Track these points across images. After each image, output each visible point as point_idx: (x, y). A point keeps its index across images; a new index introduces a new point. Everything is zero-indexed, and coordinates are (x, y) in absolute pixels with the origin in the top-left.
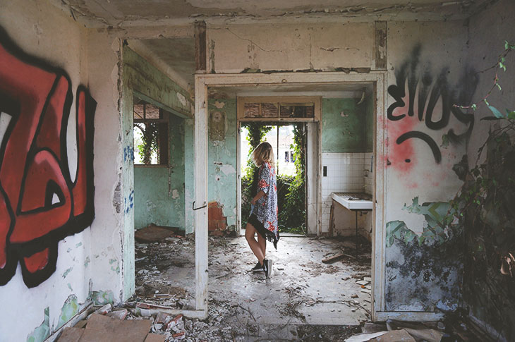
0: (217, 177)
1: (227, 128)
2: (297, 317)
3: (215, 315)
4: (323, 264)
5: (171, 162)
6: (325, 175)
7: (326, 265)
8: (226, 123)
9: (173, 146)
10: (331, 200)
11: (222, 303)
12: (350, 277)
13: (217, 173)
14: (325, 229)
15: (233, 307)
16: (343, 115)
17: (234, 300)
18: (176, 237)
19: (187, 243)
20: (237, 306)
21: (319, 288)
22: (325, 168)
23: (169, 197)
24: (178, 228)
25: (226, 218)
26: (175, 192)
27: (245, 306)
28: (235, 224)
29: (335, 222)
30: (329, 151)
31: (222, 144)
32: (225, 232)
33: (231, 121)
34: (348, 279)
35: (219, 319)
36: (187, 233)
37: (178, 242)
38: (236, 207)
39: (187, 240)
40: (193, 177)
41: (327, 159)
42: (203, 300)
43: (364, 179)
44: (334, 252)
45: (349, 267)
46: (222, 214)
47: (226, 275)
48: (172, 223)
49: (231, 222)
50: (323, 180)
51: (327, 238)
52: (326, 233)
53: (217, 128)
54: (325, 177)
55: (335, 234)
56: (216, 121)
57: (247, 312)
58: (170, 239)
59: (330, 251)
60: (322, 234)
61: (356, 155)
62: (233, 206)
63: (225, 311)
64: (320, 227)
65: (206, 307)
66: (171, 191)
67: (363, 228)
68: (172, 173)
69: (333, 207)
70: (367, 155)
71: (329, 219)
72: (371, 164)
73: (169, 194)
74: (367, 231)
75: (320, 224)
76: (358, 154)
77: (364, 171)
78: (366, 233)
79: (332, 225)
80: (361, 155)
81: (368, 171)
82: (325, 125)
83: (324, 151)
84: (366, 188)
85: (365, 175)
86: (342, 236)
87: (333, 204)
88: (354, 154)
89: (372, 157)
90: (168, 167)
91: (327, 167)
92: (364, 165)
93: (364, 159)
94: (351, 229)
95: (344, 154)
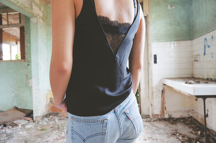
5: (27, 57)
6: (155, 62)
10: (162, 85)
16: (169, 8)
18: (26, 120)
22: (155, 56)
23: (27, 85)
26: (31, 81)
29: (166, 105)
30: (159, 39)
36: (35, 116)
40: (38, 68)
41: (157, 48)
43: (192, 65)
50: (153, 66)
51: (160, 120)
52: (158, 115)
54: (155, 64)
55: (166, 116)
58: (18, 121)
60: (155, 116)
64: (153, 110)
66: (28, 80)
67: (193, 110)
68: (28, 66)
69: (164, 92)
70: (195, 41)
71: (160, 101)
72: (204, 47)
73: (26, 83)
74: (200, 114)
75: (153, 107)
76: (186, 41)
77: (192, 57)
78: (198, 116)
79: (163, 108)
80: (189, 42)
81: (199, 56)
82: (153, 18)
83: (154, 41)
84: (195, 73)
85: (193, 61)
86: (173, 118)
87: (163, 88)
88: (182, 41)
89: (206, 39)
90: (25, 61)
91: (156, 55)
92: (192, 51)
93: (192, 46)
94: (182, 111)
95: (172, 42)
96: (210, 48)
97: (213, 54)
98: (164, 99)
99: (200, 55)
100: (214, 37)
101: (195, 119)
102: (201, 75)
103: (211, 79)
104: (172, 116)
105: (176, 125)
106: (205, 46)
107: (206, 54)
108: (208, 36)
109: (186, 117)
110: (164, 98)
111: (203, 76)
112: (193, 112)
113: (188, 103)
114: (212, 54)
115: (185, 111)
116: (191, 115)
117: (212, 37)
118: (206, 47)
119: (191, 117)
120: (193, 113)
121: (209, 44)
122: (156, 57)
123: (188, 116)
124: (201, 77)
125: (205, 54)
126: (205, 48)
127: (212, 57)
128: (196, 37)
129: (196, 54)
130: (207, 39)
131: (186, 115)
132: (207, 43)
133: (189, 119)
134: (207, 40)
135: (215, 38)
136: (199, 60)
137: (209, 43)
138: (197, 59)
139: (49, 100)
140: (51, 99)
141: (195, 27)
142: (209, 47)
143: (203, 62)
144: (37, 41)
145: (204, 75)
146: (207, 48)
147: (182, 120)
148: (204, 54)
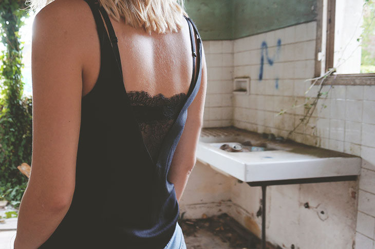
67: (230, 200)
70: (241, 44)
72: (259, 62)
74: (244, 210)
76: (220, 42)
77: (233, 80)
78: (239, 213)
80: (226, 44)
81: (247, 80)
84: (237, 116)
85: (235, 88)
86: (188, 220)
88: (211, 43)
89: (264, 44)
92: (233, 67)
93: (233, 54)
94: (206, 203)
96: (275, 65)
97: (279, 82)
99: (252, 78)
100: (282, 43)
101: (233, 220)
102: (252, 124)
103: (273, 135)
104: (185, 215)
105: (195, 236)
106: (262, 60)
107: (264, 77)
108: (270, 38)
109: (214, 216)
111: (255, 127)
112: (229, 203)
113: (220, 184)
114: (277, 79)
115: (213, 203)
116: (225, 210)
118: (265, 61)
119: (225, 215)
120: (230, 206)
121: (271, 56)
123: (220, 213)
124: (249, 127)
125: (261, 78)
126: (262, 64)
127: (277, 86)
128: (244, 35)
129: (241, 74)
130: (269, 45)
131: (214, 211)
132: (267, 53)
133: (221, 221)
134: (267, 48)
135: (284, 45)
136: (248, 89)
137: (271, 54)
138: (243, 85)
141: (243, 10)
142: (271, 62)
143: (257, 95)
145: (256, 124)
146: (266, 66)
147: (207, 225)
148: (258, 78)
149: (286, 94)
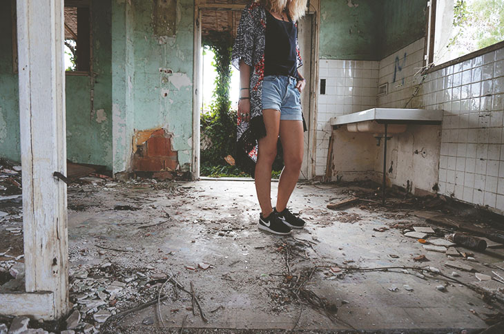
0: (163, 91)
1: (179, 16)
2: (314, 307)
3: (92, 305)
4: (330, 211)
5: (94, 66)
6: (323, 92)
7: (335, 212)
8: (179, 10)
9: (98, 43)
10: (331, 128)
11: (130, 272)
12: (388, 227)
13: (163, 85)
14: (320, 171)
15: (152, 283)
16: (350, 5)
17: (161, 266)
18: (99, 177)
19: (114, 184)
20: (162, 281)
21: (339, 244)
22: (323, 82)
23: (92, 120)
24: (105, 167)
25: (177, 152)
26: (100, 112)
27: (184, 280)
28: (190, 161)
29: (335, 161)
30: (330, 56)
31: (171, 41)
32: (174, 173)
33: (185, 6)
34: (385, 230)
35: (101, 318)
36: (115, 171)
37: (99, 183)
38: (192, 136)
39: (116, 181)
40: (124, 86)
41: (327, 69)
42: (49, 262)
43: (377, 99)
44: (339, 197)
45: (374, 214)
46: (170, 146)
47: (160, 224)
48: (96, 160)
49: (184, 159)
50: (320, 99)
51: (324, 184)
52: (321, 177)
53: (165, 18)
54: (322, 95)
55: (334, 179)
56: (164, 6)
57: (184, 295)
58: (88, 178)
59: (334, 196)
60: (315, 177)
61: (367, 65)
62: (187, 136)
63: (130, 292)
64: (314, 168)
65: (59, 286)
66: (94, 111)
67: (373, 170)
68: (95, 84)
69: (333, 140)
70: (384, 62)
71: (326, 155)
72: (394, 71)
73: (91, 116)
75: (314, 164)
76: (371, 62)
77: (378, 87)
79: (330, 165)
80: (374, 64)
81: (387, 85)
82: (324, 18)
83: (323, 57)
86: (344, 181)
87: (332, 134)
88: (364, 62)
89: (397, 58)
90: (90, 75)
91: (325, 80)
92: (379, 78)
93: (379, 70)
94: (357, 172)
95: (350, 61)
96: (402, 70)
98: (332, 152)
99: (389, 82)
100: (407, 55)
104: (342, 178)
106: (396, 69)
107: (396, 80)
108: (400, 53)
109: (362, 181)
110: (332, 150)
112: (373, 172)
113: (367, 159)
114: (403, 79)
115: (362, 171)
116: (370, 177)
117: (405, 54)
118: (397, 69)
119: (370, 180)
120: (373, 174)
121: (400, 65)
122: (325, 82)
125: (394, 81)
126: (396, 71)
127: (403, 83)
128: (386, 56)
129: (383, 82)
131: (362, 177)
132: (398, 64)
133: (367, 183)
134: (398, 60)
136: (387, 91)
137: (401, 63)
138: (384, 90)
139: (136, 149)
140: (138, 146)
141: (386, 41)
142: (400, 69)
143: (392, 92)
144: (125, 36)
146: (398, 73)
147: (356, 183)
149: (408, 86)
